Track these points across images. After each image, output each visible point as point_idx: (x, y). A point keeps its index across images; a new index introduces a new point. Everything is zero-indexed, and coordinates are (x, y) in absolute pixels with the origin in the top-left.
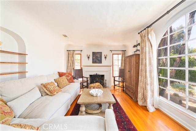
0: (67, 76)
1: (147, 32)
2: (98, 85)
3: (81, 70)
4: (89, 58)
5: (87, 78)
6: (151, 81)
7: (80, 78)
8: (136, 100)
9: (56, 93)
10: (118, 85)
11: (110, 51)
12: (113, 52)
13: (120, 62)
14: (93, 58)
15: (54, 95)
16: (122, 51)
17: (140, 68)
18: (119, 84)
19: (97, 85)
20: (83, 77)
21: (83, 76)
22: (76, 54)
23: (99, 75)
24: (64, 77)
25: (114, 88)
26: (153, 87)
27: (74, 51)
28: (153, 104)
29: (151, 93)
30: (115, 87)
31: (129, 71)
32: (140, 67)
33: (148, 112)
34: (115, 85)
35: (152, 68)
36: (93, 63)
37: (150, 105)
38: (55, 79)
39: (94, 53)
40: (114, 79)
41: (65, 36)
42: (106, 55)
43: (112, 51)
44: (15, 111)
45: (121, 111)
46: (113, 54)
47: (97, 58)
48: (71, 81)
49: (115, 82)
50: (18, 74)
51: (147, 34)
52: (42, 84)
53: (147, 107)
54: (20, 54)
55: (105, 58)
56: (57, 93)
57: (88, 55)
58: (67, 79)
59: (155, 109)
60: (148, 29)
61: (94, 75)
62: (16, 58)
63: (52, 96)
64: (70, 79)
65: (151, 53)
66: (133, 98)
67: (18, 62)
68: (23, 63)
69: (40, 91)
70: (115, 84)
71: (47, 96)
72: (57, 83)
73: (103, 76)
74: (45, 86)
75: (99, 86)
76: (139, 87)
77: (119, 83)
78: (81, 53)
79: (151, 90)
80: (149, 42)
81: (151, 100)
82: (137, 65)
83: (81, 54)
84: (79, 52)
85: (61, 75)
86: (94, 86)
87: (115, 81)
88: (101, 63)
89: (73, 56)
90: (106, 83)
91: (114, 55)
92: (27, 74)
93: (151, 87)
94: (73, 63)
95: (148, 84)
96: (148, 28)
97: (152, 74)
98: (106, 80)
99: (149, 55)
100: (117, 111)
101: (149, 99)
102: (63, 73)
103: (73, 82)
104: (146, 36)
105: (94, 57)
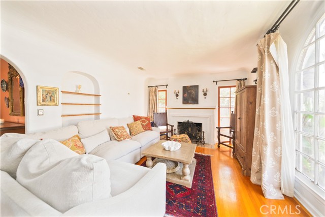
0: (144, 122)
1: (266, 42)
2: (183, 138)
3: (165, 114)
4: (177, 95)
5: (172, 126)
6: (274, 139)
7: (163, 125)
8: (247, 172)
9: (122, 139)
10: (228, 144)
11: (214, 81)
12: (220, 84)
13: (233, 100)
14: (183, 95)
15: (121, 140)
16: (238, 80)
17: (257, 113)
18: (230, 142)
19: (180, 137)
20: (167, 125)
21: (168, 123)
22: (159, 91)
23: (192, 123)
24: (139, 122)
25: (219, 147)
26: (279, 151)
27: (157, 86)
28: (280, 185)
29: (274, 163)
30: (221, 145)
31: (239, 118)
32: (257, 110)
33: (262, 197)
34: (220, 143)
35: (277, 112)
36: (184, 103)
37: (272, 185)
38: (129, 123)
39: (185, 88)
40: (219, 132)
41: (141, 68)
42: (205, 90)
43: (216, 82)
44: (86, 148)
45: (207, 182)
46: (219, 88)
47: (190, 95)
48: (147, 128)
49: (221, 136)
50: (94, 115)
51: (266, 46)
52: (110, 127)
53: (262, 188)
54: (95, 95)
55: (205, 94)
56: (124, 139)
57: (177, 92)
58: (142, 125)
59: (283, 196)
60: (270, 36)
61: (183, 123)
62: (92, 100)
63: (118, 141)
64: (147, 125)
65: (275, 83)
66: (243, 169)
67: (94, 103)
68: (97, 105)
69: (109, 134)
70: (221, 141)
71: (115, 141)
72: (130, 129)
73: (200, 125)
74: (113, 129)
75: (184, 140)
76: (253, 149)
77: (230, 140)
78: (165, 89)
79: (274, 156)
80: (272, 61)
81: (275, 176)
82: (250, 106)
83: (166, 91)
84: (164, 88)
85: (136, 119)
86: (176, 138)
87: (219, 134)
88: (197, 103)
89: (155, 95)
90: (203, 137)
91: (221, 89)
92: (101, 116)
93: (276, 151)
94: (156, 104)
95: (266, 144)
96: (270, 34)
97: (277, 125)
98: (204, 132)
99: (271, 87)
100: (200, 180)
101: (266, 172)
102: (138, 117)
103: (150, 130)
104: (266, 50)
105: (186, 95)
